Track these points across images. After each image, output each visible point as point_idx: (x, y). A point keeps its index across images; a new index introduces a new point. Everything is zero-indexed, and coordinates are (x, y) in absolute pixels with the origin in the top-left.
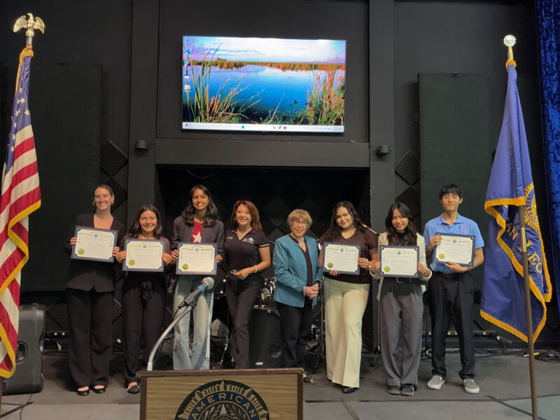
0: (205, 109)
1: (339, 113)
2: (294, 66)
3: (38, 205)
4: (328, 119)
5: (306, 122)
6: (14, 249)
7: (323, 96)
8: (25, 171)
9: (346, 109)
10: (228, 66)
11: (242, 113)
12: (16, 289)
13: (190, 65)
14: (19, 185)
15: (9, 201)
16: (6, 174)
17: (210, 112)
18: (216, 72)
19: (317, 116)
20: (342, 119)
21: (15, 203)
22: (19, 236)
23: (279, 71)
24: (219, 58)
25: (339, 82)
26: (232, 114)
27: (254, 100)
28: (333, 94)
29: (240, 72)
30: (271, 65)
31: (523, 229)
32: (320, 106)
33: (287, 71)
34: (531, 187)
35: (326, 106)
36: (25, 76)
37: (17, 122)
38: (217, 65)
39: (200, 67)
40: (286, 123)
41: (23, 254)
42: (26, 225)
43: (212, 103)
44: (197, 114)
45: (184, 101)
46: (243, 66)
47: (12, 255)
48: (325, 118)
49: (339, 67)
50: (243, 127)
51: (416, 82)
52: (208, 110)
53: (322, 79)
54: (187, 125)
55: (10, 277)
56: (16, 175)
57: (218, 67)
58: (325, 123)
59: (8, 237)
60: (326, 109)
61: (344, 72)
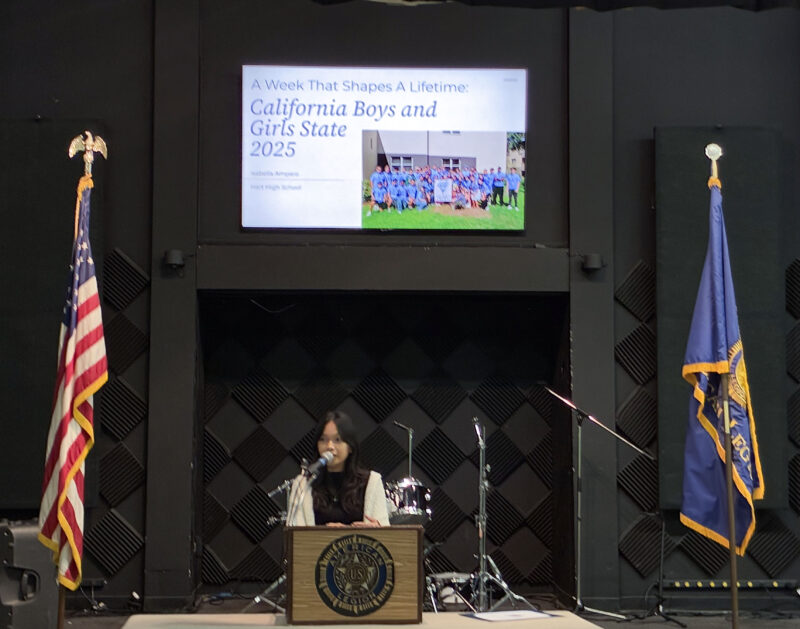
3: (104, 378)
6: (80, 431)
12: (81, 481)
15: (74, 372)
22: (85, 415)
31: (726, 404)
34: (738, 348)
36: (85, 213)
37: (79, 273)
41: (88, 438)
42: (91, 403)
47: (77, 439)
51: (652, 138)
55: (75, 466)
59: (73, 417)
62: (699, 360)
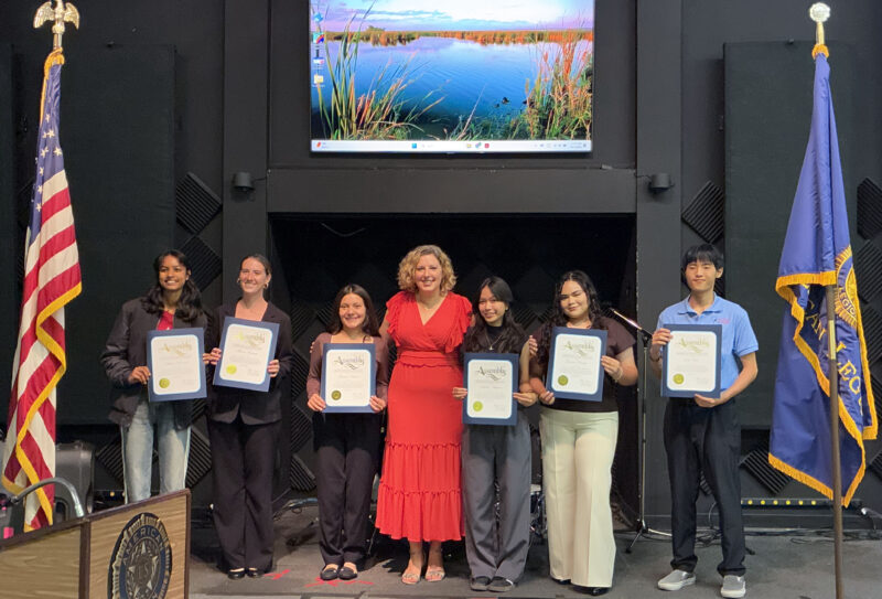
0: (349, 116)
1: (582, 118)
2: (503, 36)
3: (78, 289)
4: (563, 129)
5: (524, 135)
6: (46, 354)
7: (553, 88)
8: (57, 241)
9: (594, 110)
10: (388, 40)
11: (413, 122)
12: (50, 414)
13: (322, 40)
14: (50, 262)
15: (37, 284)
16: (30, 245)
17: (358, 121)
18: (365, 51)
19: (544, 122)
20: (588, 127)
21: (45, 288)
22: (53, 336)
23: (477, 46)
24: (372, 27)
25: (582, 63)
26: (394, 124)
27: (433, 98)
28: (571, 83)
29: (409, 49)
30: (462, 36)
31: (832, 324)
32: (549, 106)
33: (489, 45)
34: (847, 254)
35: (559, 106)
36: (53, 95)
37: (44, 165)
38: (368, 39)
39: (340, 44)
40: (489, 138)
41: (58, 363)
42: (61, 320)
43: (360, 105)
44: (336, 126)
45: (314, 104)
46: (413, 39)
47: (43, 364)
48: (556, 127)
49: (582, 36)
50: (415, 146)
51: (721, 57)
52: (354, 118)
53: (551, 60)
54: (319, 144)
55: (41, 396)
56: (46, 247)
57: (370, 43)
58: (557, 135)
59: (36, 338)
60: (559, 111)
61: (591, 44)
62: (798, 270)
